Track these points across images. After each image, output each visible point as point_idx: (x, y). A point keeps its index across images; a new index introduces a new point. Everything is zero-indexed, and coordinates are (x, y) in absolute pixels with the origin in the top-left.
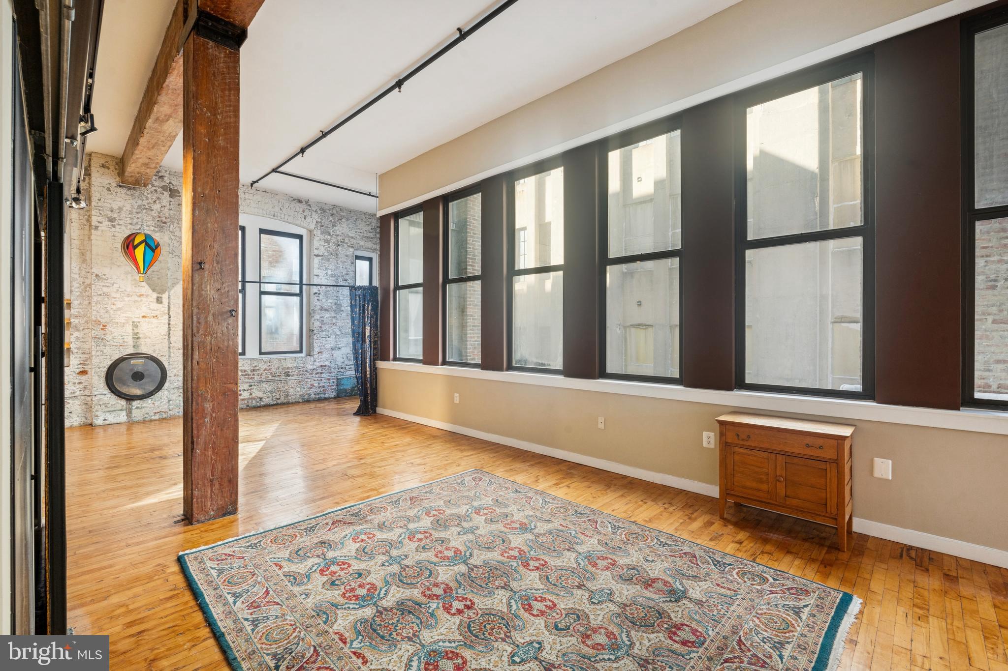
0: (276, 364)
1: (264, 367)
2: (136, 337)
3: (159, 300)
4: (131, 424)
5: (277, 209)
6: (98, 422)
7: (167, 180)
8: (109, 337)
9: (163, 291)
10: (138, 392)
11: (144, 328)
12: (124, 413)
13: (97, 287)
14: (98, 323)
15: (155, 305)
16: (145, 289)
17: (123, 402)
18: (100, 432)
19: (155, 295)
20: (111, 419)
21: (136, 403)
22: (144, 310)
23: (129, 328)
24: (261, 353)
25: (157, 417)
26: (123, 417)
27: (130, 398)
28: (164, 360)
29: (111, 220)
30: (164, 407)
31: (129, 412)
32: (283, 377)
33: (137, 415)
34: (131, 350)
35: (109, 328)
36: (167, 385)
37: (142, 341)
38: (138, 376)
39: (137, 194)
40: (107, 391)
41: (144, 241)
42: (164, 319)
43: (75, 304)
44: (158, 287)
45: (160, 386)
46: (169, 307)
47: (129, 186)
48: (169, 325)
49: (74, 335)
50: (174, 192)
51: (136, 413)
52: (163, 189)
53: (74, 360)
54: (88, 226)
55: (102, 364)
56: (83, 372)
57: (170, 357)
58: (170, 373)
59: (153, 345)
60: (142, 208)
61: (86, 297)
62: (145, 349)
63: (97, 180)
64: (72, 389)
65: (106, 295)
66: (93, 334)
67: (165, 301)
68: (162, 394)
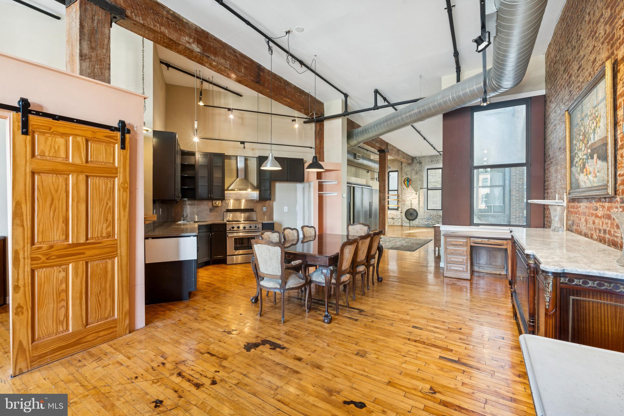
2: (411, 204)
3: (416, 194)
4: (410, 226)
6: (404, 225)
7: (418, 160)
8: (406, 204)
9: (417, 191)
10: (411, 219)
11: (413, 202)
13: (404, 191)
14: (404, 200)
16: (413, 191)
17: (408, 221)
18: (404, 227)
19: (415, 192)
20: (406, 225)
21: (411, 221)
22: (413, 197)
23: (410, 202)
25: (416, 226)
26: (408, 225)
27: (410, 220)
28: (417, 210)
29: (406, 174)
30: (417, 223)
33: (411, 225)
34: (410, 208)
35: (406, 201)
36: (418, 217)
38: (411, 214)
39: (411, 166)
40: (405, 218)
41: (407, 180)
42: (418, 199)
43: (400, 196)
44: (416, 190)
45: (416, 218)
46: (419, 196)
47: (409, 164)
48: (419, 201)
49: (400, 203)
50: (420, 163)
51: (411, 224)
52: (417, 163)
53: (400, 209)
54: (402, 177)
55: (404, 211)
56: (401, 213)
57: (419, 210)
58: (419, 214)
59: (415, 206)
60: (412, 169)
61: (402, 194)
62: (413, 207)
63: (403, 165)
64: (399, 216)
65: (405, 193)
66: (403, 203)
67: (418, 194)
68: (417, 220)
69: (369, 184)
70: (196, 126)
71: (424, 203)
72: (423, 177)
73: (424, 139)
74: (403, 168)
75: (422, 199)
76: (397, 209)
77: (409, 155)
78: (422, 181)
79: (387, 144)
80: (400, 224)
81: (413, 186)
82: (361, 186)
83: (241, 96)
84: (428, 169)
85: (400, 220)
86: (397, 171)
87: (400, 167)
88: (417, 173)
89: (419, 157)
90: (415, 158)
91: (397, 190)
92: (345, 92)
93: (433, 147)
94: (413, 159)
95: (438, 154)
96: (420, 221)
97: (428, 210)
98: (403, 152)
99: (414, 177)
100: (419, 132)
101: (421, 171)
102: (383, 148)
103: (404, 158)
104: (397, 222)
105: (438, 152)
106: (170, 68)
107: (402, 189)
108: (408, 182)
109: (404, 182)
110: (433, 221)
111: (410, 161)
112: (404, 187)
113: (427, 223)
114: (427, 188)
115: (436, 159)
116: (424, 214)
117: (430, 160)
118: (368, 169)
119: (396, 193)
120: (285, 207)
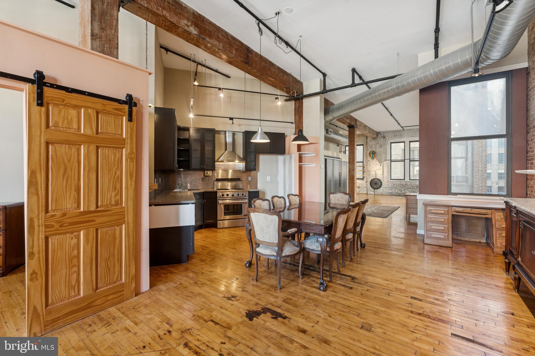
0: (413, 183)
1: (409, 184)
2: (376, 174)
3: (380, 165)
4: (374, 194)
5: (414, 134)
6: (369, 193)
7: (382, 135)
8: (371, 174)
10: (376, 187)
11: (377, 172)
12: (373, 192)
13: (369, 163)
14: (369, 171)
15: (380, 167)
16: (378, 163)
17: (373, 189)
18: (369, 195)
19: (380, 164)
20: (371, 193)
21: (376, 190)
22: (377, 168)
23: (374, 172)
24: (410, 180)
25: (380, 194)
26: (373, 193)
27: (375, 189)
28: (382, 180)
29: (371, 147)
30: (382, 192)
31: (374, 192)
32: (416, 188)
34: (375, 177)
35: (371, 172)
36: (382, 186)
37: (377, 175)
38: (376, 184)
39: (376, 140)
40: (370, 186)
41: (372, 153)
42: (382, 170)
43: (365, 167)
44: (380, 162)
45: (380, 187)
46: (383, 167)
47: (374, 139)
48: (383, 171)
49: (365, 174)
50: (384, 137)
51: (376, 192)
52: (382, 137)
53: (365, 179)
54: (367, 150)
55: (369, 180)
56: (367, 182)
57: (383, 179)
58: (383, 183)
59: (379, 176)
60: (377, 143)
61: (367, 165)
62: (378, 177)
63: (369, 139)
64: (365, 185)
65: (370, 165)
66: (368, 173)
67: (382, 165)
68: (381, 188)
69: (338, 157)
70: (192, 103)
71: (388, 174)
72: (386, 150)
73: (391, 115)
74: (368, 142)
75: (386, 170)
76: (363, 179)
77: (374, 131)
78: (386, 153)
79: (356, 120)
80: (365, 192)
81: (378, 158)
82: (332, 159)
83: (229, 77)
84: (391, 143)
85: (365, 189)
86: (363, 145)
87: (366, 141)
88: (381, 146)
89: (383, 132)
90: (379, 133)
91: (363, 162)
92: (323, 71)
93: (398, 123)
94: (378, 133)
95: (401, 129)
96: (384, 190)
97: (391, 179)
98: (369, 127)
99: (378, 150)
100: (387, 109)
101: (385, 144)
102: (353, 123)
103: (370, 133)
104: (363, 190)
105: (402, 127)
106: (168, 52)
107: (368, 161)
108: (373, 154)
109: (370, 154)
110: (397, 190)
111: (375, 136)
112: (369, 159)
113: (391, 191)
114: (391, 160)
115: (399, 134)
116: (387, 183)
117: (393, 134)
118: (338, 143)
119: (361, 164)
120: (268, 177)
